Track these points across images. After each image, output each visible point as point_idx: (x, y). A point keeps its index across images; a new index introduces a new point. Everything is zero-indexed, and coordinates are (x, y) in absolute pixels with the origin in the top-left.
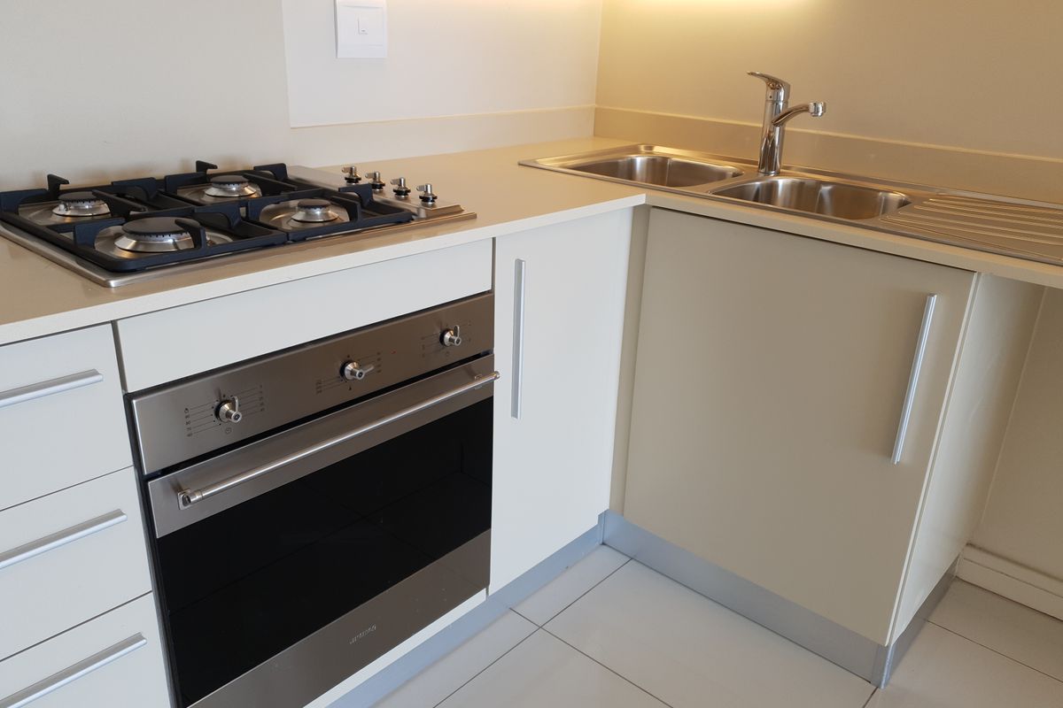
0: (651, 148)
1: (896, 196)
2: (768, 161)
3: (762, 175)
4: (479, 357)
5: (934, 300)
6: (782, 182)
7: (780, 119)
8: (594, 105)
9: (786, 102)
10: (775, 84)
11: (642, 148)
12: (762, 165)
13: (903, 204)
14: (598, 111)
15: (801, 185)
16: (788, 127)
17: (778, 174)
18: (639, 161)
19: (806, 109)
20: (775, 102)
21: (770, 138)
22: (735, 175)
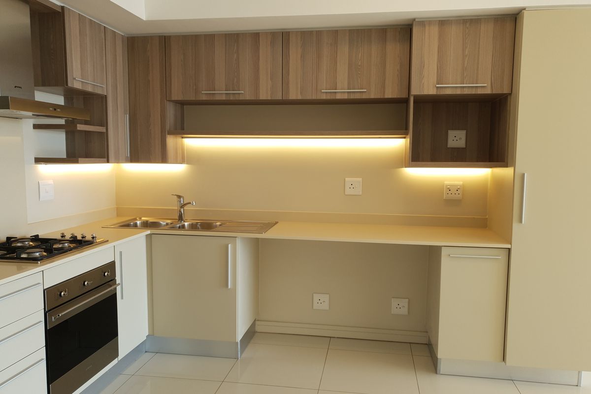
0: (141, 218)
1: (218, 224)
2: (181, 218)
3: (179, 223)
4: (112, 281)
5: (230, 245)
6: (186, 224)
7: (183, 206)
8: (115, 206)
9: (183, 201)
10: (179, 197)
11: (138, 218)
12: (179, 220)
13: (220, 225)
14: (117, 209)
15: (192, 224)
16: (185, 208)
17: (184, 222)
18: (138, 222)
19: (190, 203)
20: (180, 202)
21: (180, 211)
22: (171, 224)
